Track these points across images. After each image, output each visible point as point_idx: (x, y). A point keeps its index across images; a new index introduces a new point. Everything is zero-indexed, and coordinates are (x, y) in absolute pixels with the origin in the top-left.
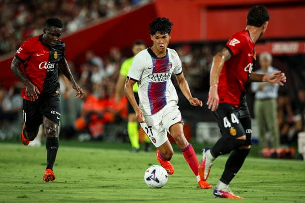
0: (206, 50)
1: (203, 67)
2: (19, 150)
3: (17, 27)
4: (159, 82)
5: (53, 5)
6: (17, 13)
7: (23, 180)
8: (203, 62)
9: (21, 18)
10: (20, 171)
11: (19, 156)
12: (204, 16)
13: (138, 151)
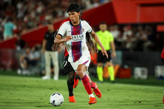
0: (140, 28)
1: (138, 37)
2: (37, 81)
3: (37, 14)
4: (77, 41)
5: (56, 2)
6: (37, 6)
7: (39, 97)
8: (138, 35)
9: (40, 9)
10: (38, 93)
11: (37, 84)
12: (139, 9)
13: (102, 82)
